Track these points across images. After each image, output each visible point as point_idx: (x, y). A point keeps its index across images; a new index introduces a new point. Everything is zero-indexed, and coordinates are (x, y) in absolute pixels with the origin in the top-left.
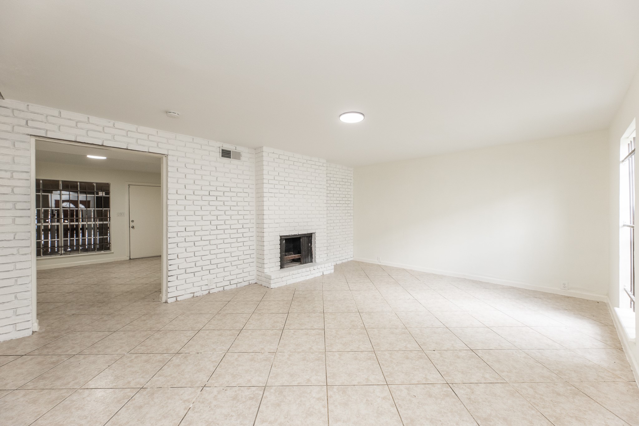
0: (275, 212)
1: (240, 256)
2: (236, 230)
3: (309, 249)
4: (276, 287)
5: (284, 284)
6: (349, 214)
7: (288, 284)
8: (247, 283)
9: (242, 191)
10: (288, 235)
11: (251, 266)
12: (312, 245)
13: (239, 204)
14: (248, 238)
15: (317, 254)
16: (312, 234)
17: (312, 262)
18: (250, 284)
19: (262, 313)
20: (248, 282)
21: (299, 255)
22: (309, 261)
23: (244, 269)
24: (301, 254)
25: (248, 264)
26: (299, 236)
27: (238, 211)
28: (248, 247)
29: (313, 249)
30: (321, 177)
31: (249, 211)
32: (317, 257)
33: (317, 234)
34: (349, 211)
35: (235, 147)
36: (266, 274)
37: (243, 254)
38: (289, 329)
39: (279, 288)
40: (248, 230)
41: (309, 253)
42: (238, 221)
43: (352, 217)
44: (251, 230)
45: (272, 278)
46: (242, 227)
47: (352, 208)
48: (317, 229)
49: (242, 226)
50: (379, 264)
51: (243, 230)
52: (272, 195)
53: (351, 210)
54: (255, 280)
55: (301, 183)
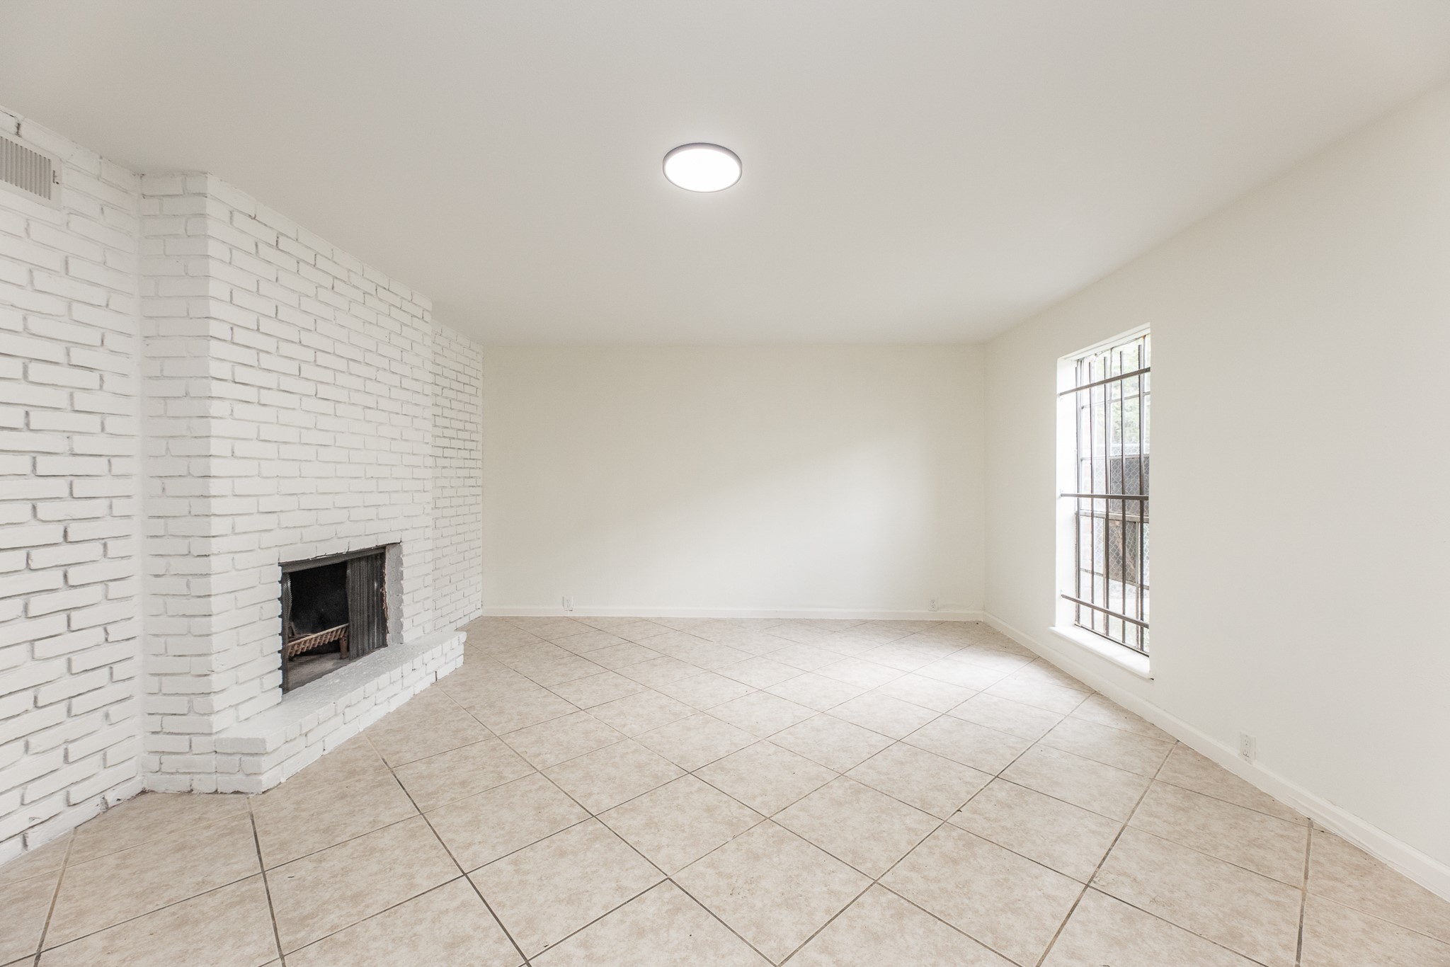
0: (259, 465)
1: (43, 689)
2: (23, 553)
3: (373, 601)
4: (283, 780)
5: (314, 755)
6: (472, 482)
7: (329, 749)
8: (92, 809)
9: (61, 358)
10: (311, 557)
11: (113, 719)
12: (386, 586)
13: (37, 419)
14: (100, 588)
15: (405, 615)
16: (384, 547)
17: (384, 644)
18: (108, 809)
19: (335, 929)
20: (98, 800)
21: (337, 630)
22: (373, 643)
23: (71, 747)
24: (347, 621)
25: (100, 713)
26: (342, 559)
27: (35, 455)
28: (101, 630)
29: (389, 600)
30: (417, 355)
31: (105, 460)
32: (407, 623)
33: (406, 548)
34: (473, 473)
35: (13, 123)
36: (223, 736)
37: (65, 670)
38: (547, 948)
39: (304, 779)
40: (101, 548)
41: (373, 615)
42: (34, 508)
43: (478, 491)
44: (115, 548)
45: (269, 748)
46: (61, 540)
47: (479, 464)
48: (406, 529)
49: (62, 533)
50: (569, 614)
51: (66, 554)
52: (250, 394)
53: (477, 468)
54: (138, 778)
55: (359, 362)
